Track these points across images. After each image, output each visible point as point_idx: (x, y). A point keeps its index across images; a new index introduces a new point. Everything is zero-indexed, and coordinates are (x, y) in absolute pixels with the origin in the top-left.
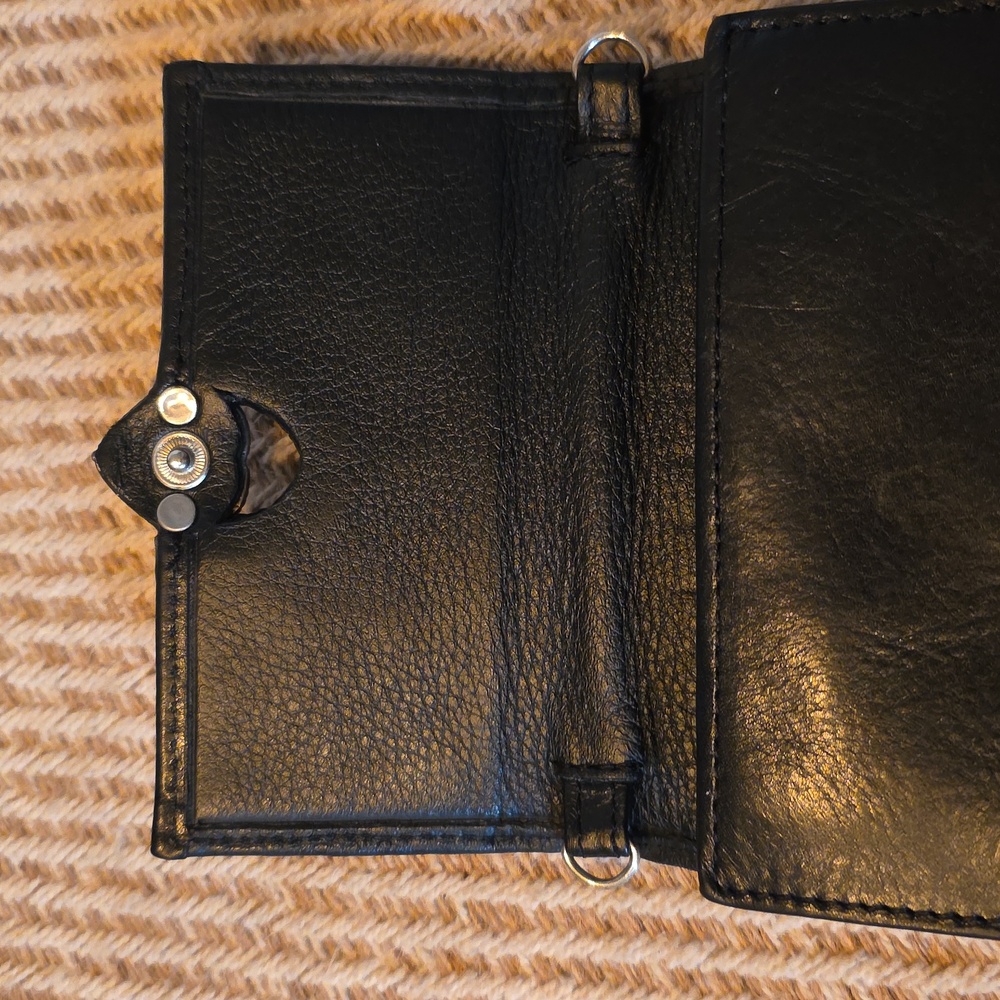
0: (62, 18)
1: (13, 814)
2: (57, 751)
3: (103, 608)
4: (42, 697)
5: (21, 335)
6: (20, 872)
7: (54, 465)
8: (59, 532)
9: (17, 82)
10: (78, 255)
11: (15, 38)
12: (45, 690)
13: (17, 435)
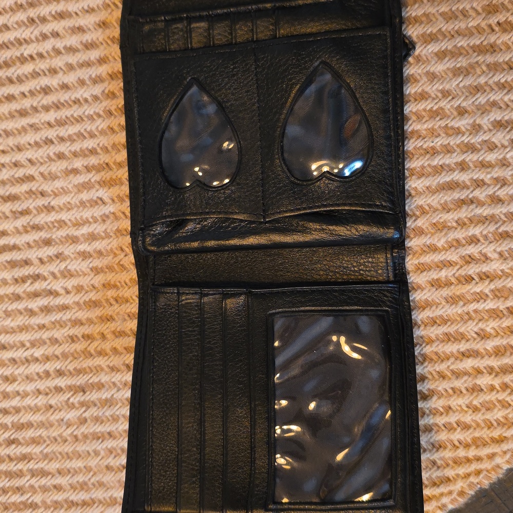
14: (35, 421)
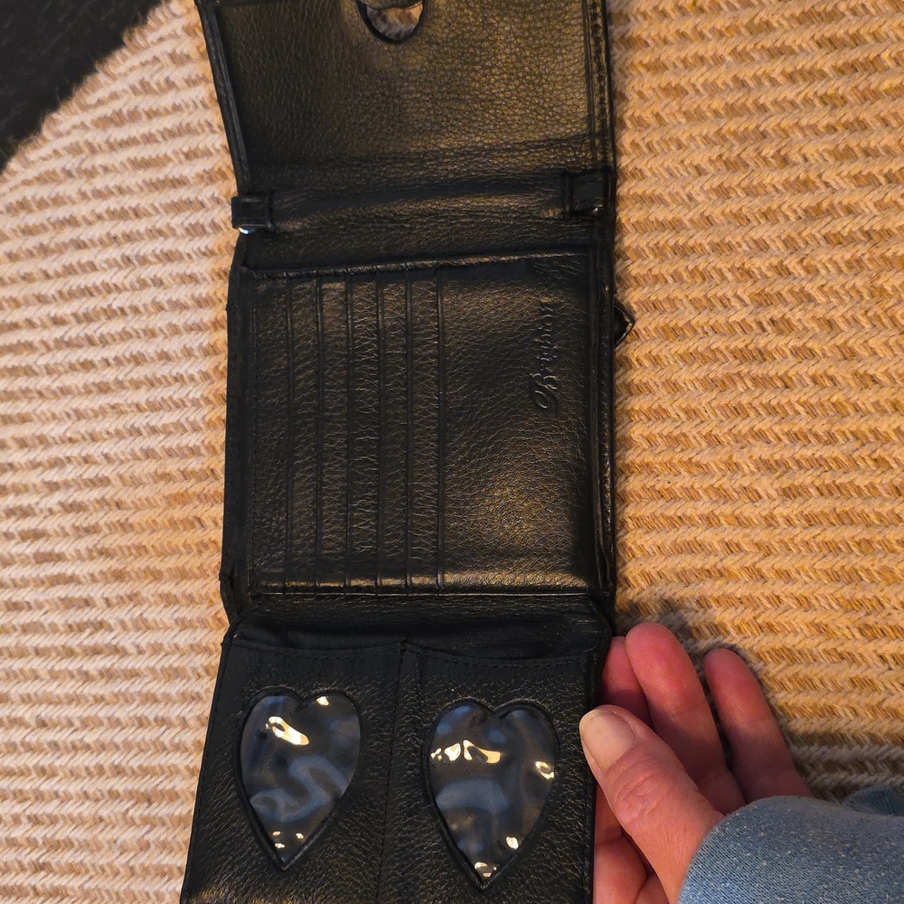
0: (162, 251)
1: (149, 691)
2: (173, 653)
3: (197, 572)
4: (164, 624)
5: (144, 423)
6: (154, 724)
7: (167, 494)
8: (170, 531)
9: (137, 285)
10: (176, 380)
11: (135, 261)
12: (165, 620)
13: (144, 479)
14: (77, 840)
